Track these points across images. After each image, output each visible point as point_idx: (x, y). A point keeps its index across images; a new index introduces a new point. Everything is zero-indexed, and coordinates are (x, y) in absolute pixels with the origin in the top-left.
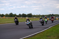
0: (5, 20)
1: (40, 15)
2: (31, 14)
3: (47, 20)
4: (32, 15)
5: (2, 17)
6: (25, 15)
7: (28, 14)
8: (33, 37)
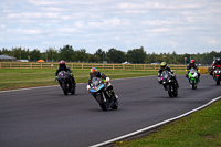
0: (44, 72)
1: (174, 54)
2: (141, 50)
3: (199, 75)
4: (144, 54)
5: (32, 60)
6: (120, 53)
7: (130, 52)
8: (149, 139)
